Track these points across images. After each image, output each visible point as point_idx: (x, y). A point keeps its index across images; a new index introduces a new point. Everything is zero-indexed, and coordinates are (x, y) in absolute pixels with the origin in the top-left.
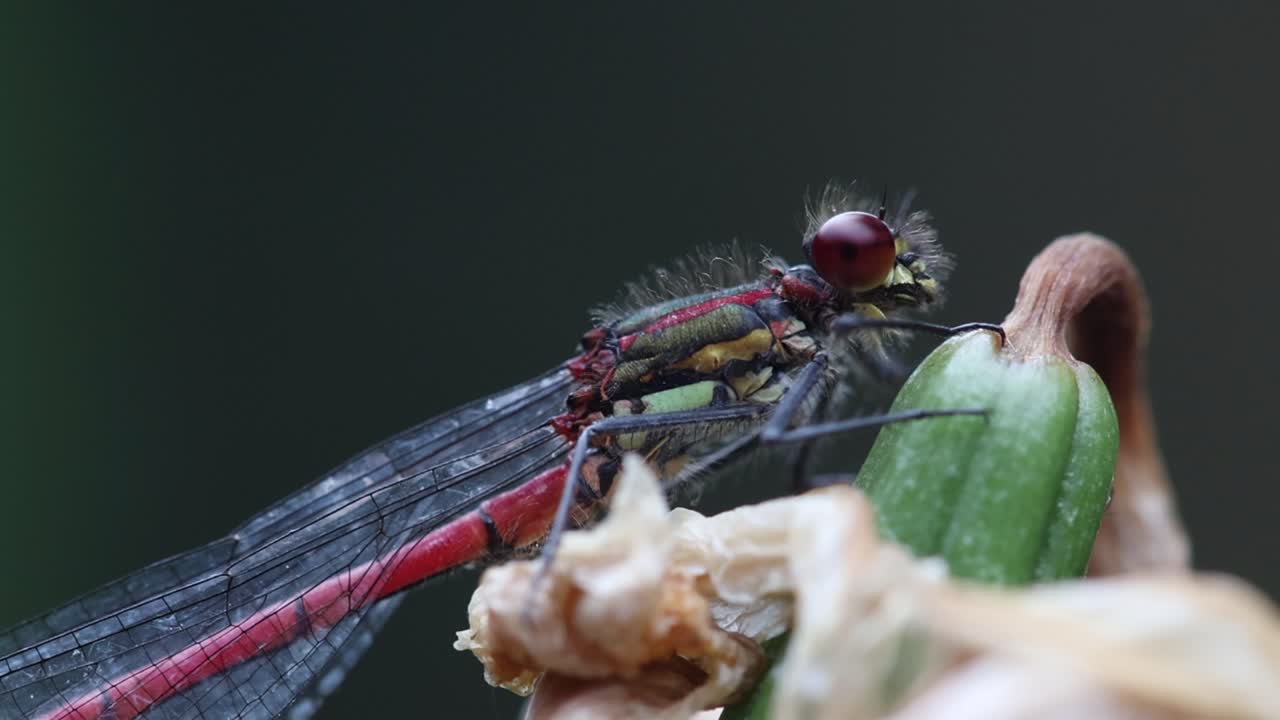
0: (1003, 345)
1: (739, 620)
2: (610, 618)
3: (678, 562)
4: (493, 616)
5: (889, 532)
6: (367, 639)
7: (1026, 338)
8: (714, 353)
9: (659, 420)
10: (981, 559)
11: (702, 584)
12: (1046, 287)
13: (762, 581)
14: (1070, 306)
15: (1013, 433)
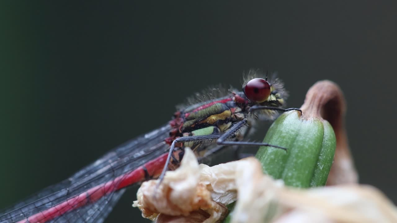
0: (301, 115)
1: (220, 198)
2: (181, 197)
3: (201, 181)
4: (145, 196)
5: (266, 172)
6: (110, 209)
7: (308, 113)
8: (213, 118)
9: (197, 138)
10: (294, 180)
11: (209, 187)
12: (314, 97)
13: (226, 187)
14: (322, 103)
15: (304, 142)
